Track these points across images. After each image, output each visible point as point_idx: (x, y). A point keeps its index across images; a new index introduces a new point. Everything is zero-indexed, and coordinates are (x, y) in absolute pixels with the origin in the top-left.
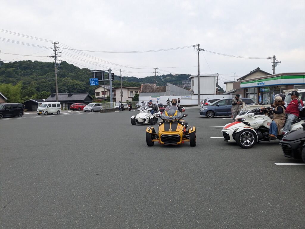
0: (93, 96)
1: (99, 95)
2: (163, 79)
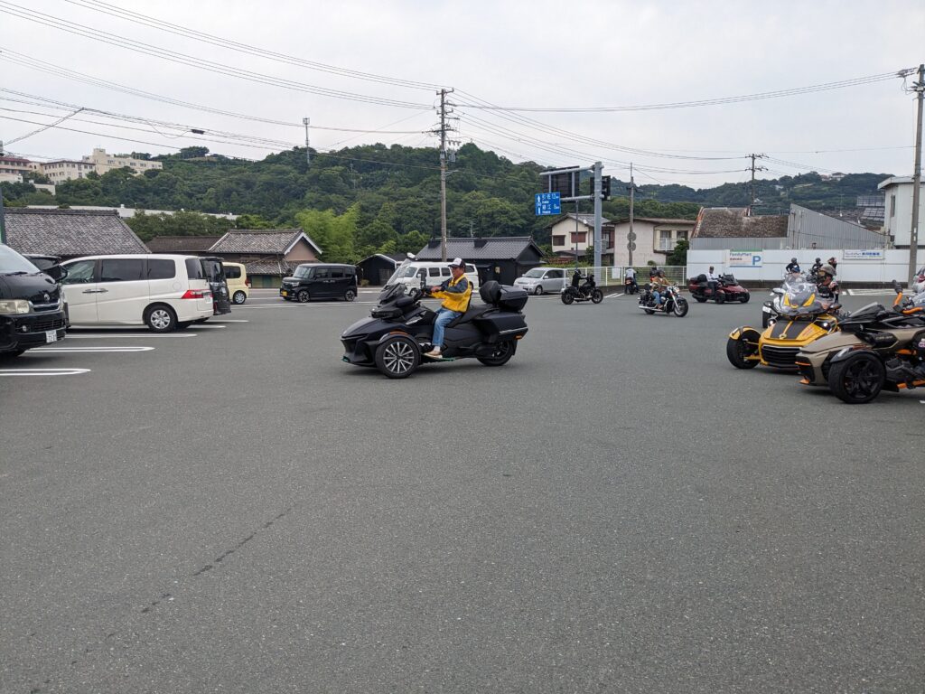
0: (546, 246)
1: (563, 244)
2: (784, 190)
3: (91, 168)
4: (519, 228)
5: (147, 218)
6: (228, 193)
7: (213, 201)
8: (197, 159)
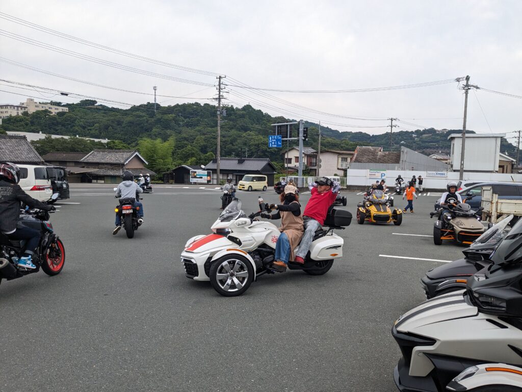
0: (281, 164)
1: (290, 163)
2: (417, 137)
3: (25, 109)
4: (273, 153)
5: (53, 140)
6: (107, 127)
7: (97, 131)
8: (90, 106)
